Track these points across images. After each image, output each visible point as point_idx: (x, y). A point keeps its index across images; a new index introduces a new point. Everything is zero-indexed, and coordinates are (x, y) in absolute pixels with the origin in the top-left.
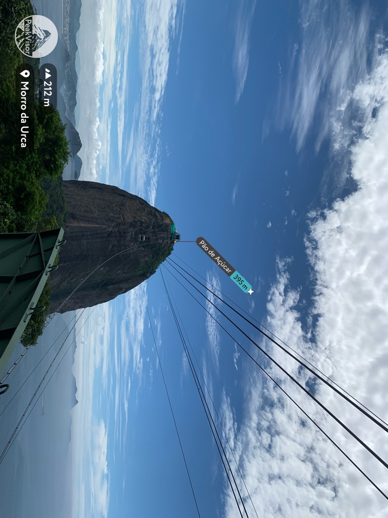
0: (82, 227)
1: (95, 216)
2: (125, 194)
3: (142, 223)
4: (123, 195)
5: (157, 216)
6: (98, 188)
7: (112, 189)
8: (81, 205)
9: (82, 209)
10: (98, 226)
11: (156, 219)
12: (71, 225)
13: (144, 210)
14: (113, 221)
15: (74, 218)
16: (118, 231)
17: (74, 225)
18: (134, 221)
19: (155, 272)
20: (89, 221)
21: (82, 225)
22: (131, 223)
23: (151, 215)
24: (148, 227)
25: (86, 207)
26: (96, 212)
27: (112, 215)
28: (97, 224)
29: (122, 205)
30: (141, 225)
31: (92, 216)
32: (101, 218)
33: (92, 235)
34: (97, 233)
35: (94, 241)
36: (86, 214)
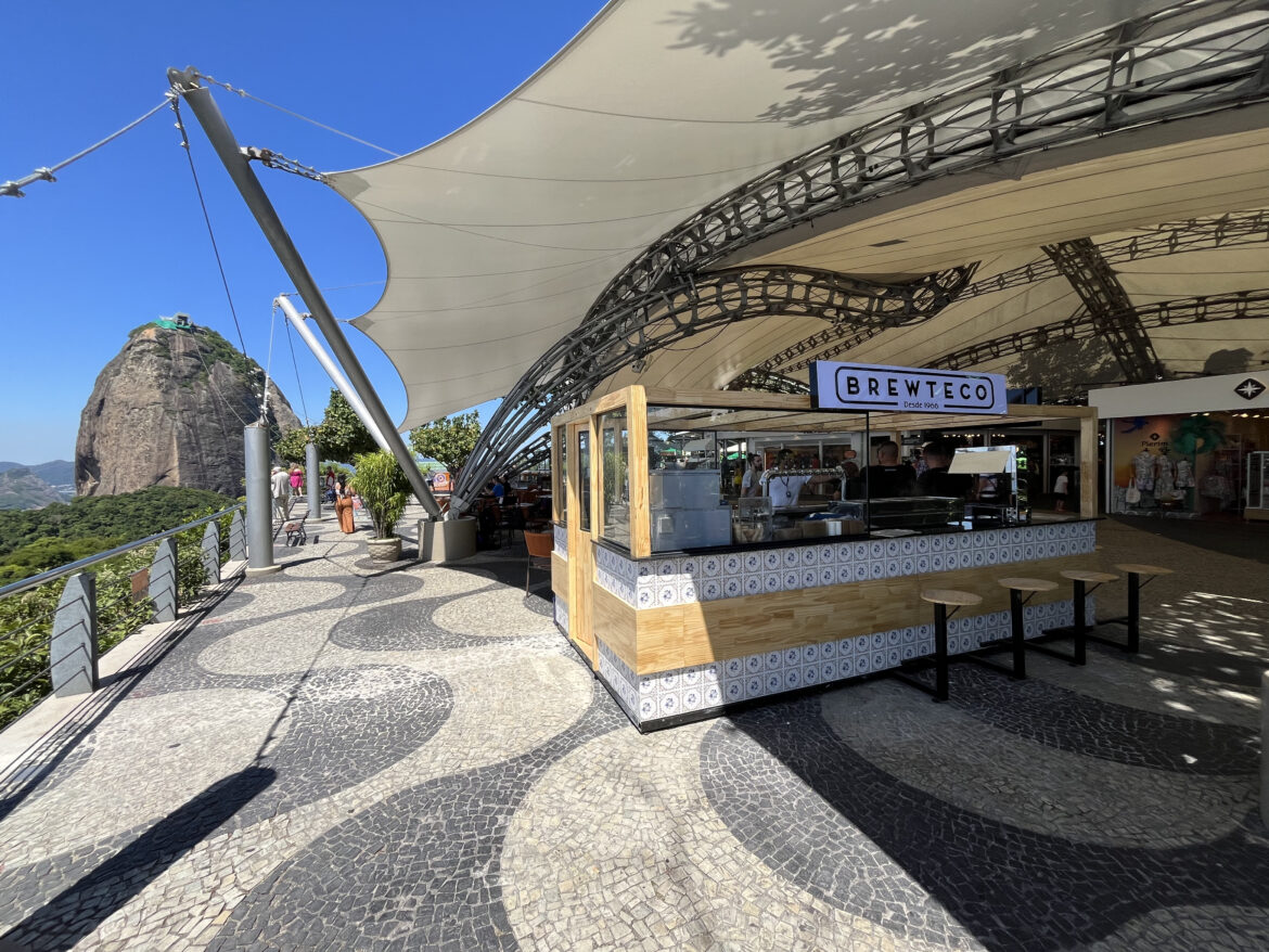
0: (179, 464)
1: (155, 445)
2: (99, 398)
3: (160, 376)
4: (102, 402)
5: (143, 351)
8: (136, 467)
9: (144, 464)
10: (175, 441)
11: (149, 351)
12: (177, 478)
13: (132, 370)
14: (162, 420)
15: (163, 477)
16: (182, 412)
17: (178, 477)
18: (159, 387)
19: (253, 360)
20: (168, 455)
21: (176, 464)
22: (164, 392)
23: (140, 359)
24: (169, 367)
25: (138, 458)
26: (146, 445)
27: (150, 421)
28: (171, 444)
30: (167, 377)
31: (156, 450)
32: (160, 438)
33: (193, 449)
34: (189, 443)
35: (203, 447)
36: (154, 459)
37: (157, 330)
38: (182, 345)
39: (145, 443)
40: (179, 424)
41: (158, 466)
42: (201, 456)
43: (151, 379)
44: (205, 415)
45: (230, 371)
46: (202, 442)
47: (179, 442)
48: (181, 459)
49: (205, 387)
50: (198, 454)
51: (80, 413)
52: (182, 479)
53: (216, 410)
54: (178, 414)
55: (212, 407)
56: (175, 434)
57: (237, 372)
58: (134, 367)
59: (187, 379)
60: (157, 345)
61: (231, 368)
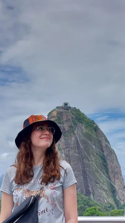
37: (57, 112)
38: (65, 117)
40: (64, 155)
45: (83, 128)
49: (73, 136)
53: (77, 147)
54: (63, 150)
55: (76, 146)
57: (86, 127)
59: (67, 133)
60: (57, 118)
61: (84, 126)
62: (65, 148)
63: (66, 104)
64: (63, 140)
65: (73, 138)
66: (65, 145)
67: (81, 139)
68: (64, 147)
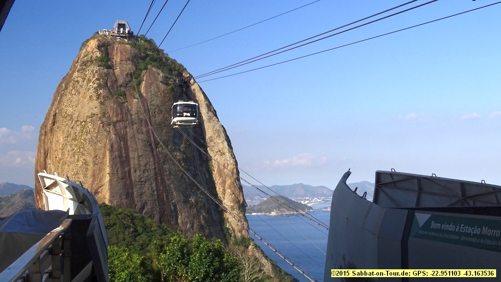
0: (110, 180)
1: (91, 160)
2: (52, 113)
3: (100, 86)
4: (55, 115)
5: (88, 61)
6: (46, 156)
7: (46, 135)
10: (108, 152)
11: (92, 62)
12: (107, 196)
13: (78, 82)
14: (98, 133)
15: (97, 193)
16: (115, 124)
17: (108, 194)
18: (98, 98)
19: (181, 65)
20: (101, 170)
21: (107, 179)
22: (101, 103)
23: (84, 70)
26: (84, 159)
28: (104, 157)
29: (72, 118)
30: (105, 87)
31: (92, 165)
32: (95, 152)
33: (122, 163)
34: (120, 156)
35: (132, 162)
36: (90, 173)
37: (99, 40)
38: (119, 54)
39: (84, 157)
40: (113, 136)
41: (93, 182)
42: (130, 171)
43: (92, 90)
44: (135, 126)
45: (161, 77)
46: (131, 155)
47: (111, 156)
48: (112, 174)
49: (137, 96)
50: (127, 169)
51: (40, 129)
52: (112, 196)
53: (146, 120)
54: (111, 127)
56: (108, 146)
58: (80, 79)
59: (122, 88)
60: (98, 54)
61: (161, 75)
62: (117, 121)
63: (121, 26)
64: (112, 105)
65: (136, 100)
66: (117, 115)
67: (153, 102)
68: (115, 119)
